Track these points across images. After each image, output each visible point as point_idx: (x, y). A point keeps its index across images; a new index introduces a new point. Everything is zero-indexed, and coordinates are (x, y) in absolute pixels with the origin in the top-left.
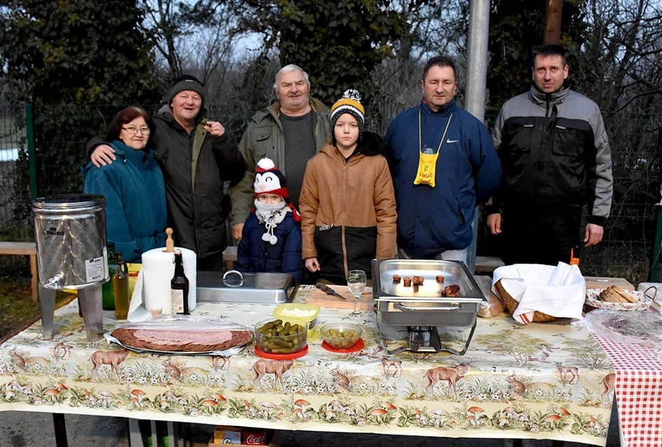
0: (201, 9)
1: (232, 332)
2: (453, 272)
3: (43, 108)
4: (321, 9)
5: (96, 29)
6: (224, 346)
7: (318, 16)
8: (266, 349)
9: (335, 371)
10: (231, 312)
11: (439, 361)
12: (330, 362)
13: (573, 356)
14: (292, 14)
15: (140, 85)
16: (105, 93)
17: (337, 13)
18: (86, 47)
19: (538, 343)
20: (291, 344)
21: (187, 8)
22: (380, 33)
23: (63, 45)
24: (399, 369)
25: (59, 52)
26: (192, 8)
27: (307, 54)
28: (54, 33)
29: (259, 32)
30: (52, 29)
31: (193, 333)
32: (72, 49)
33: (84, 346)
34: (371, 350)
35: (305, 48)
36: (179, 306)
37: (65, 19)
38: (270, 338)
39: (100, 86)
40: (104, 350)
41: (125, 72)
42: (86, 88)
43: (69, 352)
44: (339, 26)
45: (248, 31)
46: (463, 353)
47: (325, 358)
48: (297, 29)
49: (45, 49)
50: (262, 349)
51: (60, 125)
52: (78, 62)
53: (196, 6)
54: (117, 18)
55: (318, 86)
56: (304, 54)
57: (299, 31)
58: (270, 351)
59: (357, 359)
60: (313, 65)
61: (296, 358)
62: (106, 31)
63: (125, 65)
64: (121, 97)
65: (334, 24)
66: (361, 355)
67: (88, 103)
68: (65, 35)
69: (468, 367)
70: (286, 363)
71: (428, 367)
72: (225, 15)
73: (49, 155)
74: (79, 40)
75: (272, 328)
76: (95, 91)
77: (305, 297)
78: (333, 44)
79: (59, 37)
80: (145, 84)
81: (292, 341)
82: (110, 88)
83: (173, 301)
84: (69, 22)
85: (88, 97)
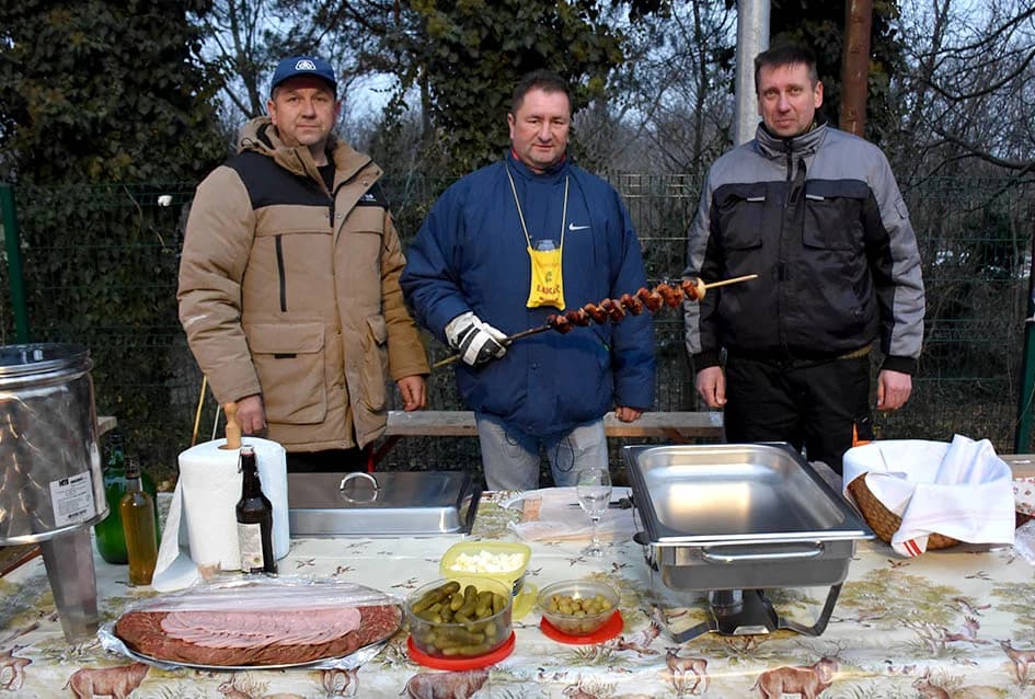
0: (298, 39)
1: (360, 609)
2: (776, 465)
3: (36, 192)
4: (489, 22)
5: (120, 59)
6: (345, 646)
7: (485, 33)
8: (431, 649)
9: (576, 688)
10: (356, 557)
11: (778, 655)
12: (563, 671)
13: (1025, 623)
14: (443, 29)
15: (197, 152)
16: (137, 166)
17: (515, 28)
18: (103, 89)
19: (948, 597)
20: (482, 637)
21: (277, 38)
22: (585, 60)
23: (63, 86)
24: (703, 677)
25: (54, 97)
26: (284, 38)
27: (468, 95)
28: (46, 67)
29: (388, 72)
30: (45, 59)
31: (282, 613)
32: (79, 94)
33: (55, 657)
34: (638, 632)
35: (465, 86)
36: (254, 555)
37: (63, 42)
38: (439, 627)
39: (130, 154)
40: (96, 665)
41: (171, 130)
42: (106, 158)
43: (23, 672)
44: (519, 49)
45: (372, 72)
46: (818, 630)
47: (553, 659)
48: (452, 55)
49: (29, 92)
50: (424, 646)
51: (63, 219)
52: (90, 114)
53: (290, 35)
54: (154, 41)
55: (488, 147)
56: (464, 95)
57: (454, 58)
58: (439, 654)
59: (616, 660)
60: (479, 114)
61: (492, 664)
62: (137, 63)
63: (170, 118)
64: (166, 172)
65: (510, 45)
66: (621, 647)
67: (112, 182)
68: (66, 70)
69: (839, 665)
70: (474, 676)
71: (758, 669)
72: (337, 49)
73: (49, 270)
74: (90, 78)
75: (440, 602)
76: (120, 161)
77: (494, 518)
78: (511, 79)
79: (53, 73)
80: (205, 149)
81: (483, 631)
82: (147, 158)
83: (242, 545)
84: (72, 48)
85: (110, 173)
